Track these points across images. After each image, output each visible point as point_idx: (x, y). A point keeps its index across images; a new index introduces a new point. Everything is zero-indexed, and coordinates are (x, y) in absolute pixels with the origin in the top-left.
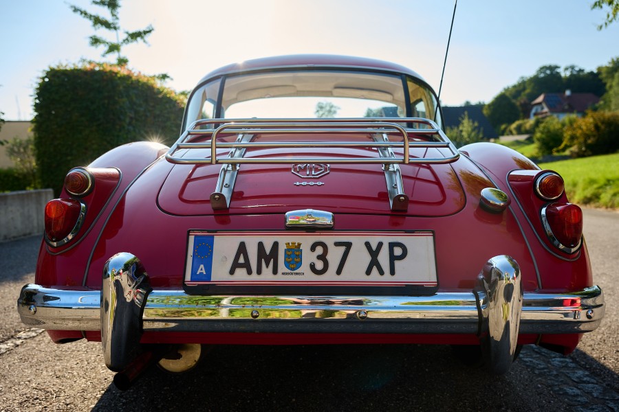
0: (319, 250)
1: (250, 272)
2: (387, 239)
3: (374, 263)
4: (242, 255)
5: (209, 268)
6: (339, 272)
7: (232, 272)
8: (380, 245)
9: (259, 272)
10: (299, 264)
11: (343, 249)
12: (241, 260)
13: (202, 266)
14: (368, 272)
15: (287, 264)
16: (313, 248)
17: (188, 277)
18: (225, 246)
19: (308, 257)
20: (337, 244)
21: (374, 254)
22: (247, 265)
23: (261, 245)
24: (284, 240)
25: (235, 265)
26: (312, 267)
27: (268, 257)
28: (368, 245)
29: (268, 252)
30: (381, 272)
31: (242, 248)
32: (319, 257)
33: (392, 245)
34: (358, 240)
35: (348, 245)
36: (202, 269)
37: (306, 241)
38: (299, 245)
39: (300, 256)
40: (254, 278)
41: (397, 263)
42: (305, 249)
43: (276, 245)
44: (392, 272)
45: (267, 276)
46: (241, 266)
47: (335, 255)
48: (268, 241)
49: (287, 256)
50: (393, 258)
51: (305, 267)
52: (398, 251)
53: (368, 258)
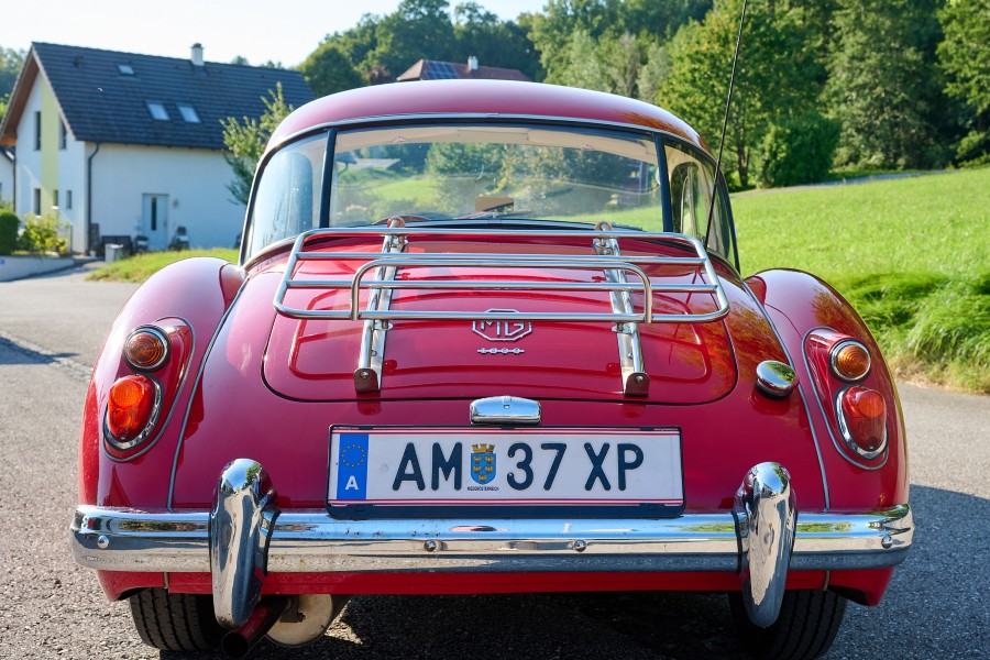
0: (520, 455)
1: (421, 486)
2: (615, 439)
3: (598, 472)
4: (410, 462)
5: (362, 481)
6: (548, 486)
7: (396, 486)
8: (606, 447)
9: (435, 486)
10: (491, 475)
11: (554, 453)
12: (409, 470)
13: (352, 478)
14: (589, 486)
15: (475, 475)
16: (511, 453)
17: (333, 494)
18: (385, 449)
19: (505, 465)
20: (545, 446)
21: (597, 460)
22: (417, 477)
23: (437, 448)
24: (471, 441)
25: (401, 477)
26: (511, 479)
27: (448, 464)
28: (588, 447)
29: (447, 458)
30: (607, 486)
31: (410, 453)
32: (520, 465)
33: (622, 448)
34: (574, 441)
35: (561, 448)
36: (352, 483)
37: (502, 442)
38: (492, 447)
39: (492, 464)
40: (428, 495)
41: (628, 473)
42: (501, 453)
43: (458, 447)
44: (622, 486)
45: (446, 492)
46: (409, 477)
47: (542, 462)
48: (447, 442)
49: (474, 463)
50: (623, 466)
51: (500, 480)
52: (630, 457)
53: (589, 467)
